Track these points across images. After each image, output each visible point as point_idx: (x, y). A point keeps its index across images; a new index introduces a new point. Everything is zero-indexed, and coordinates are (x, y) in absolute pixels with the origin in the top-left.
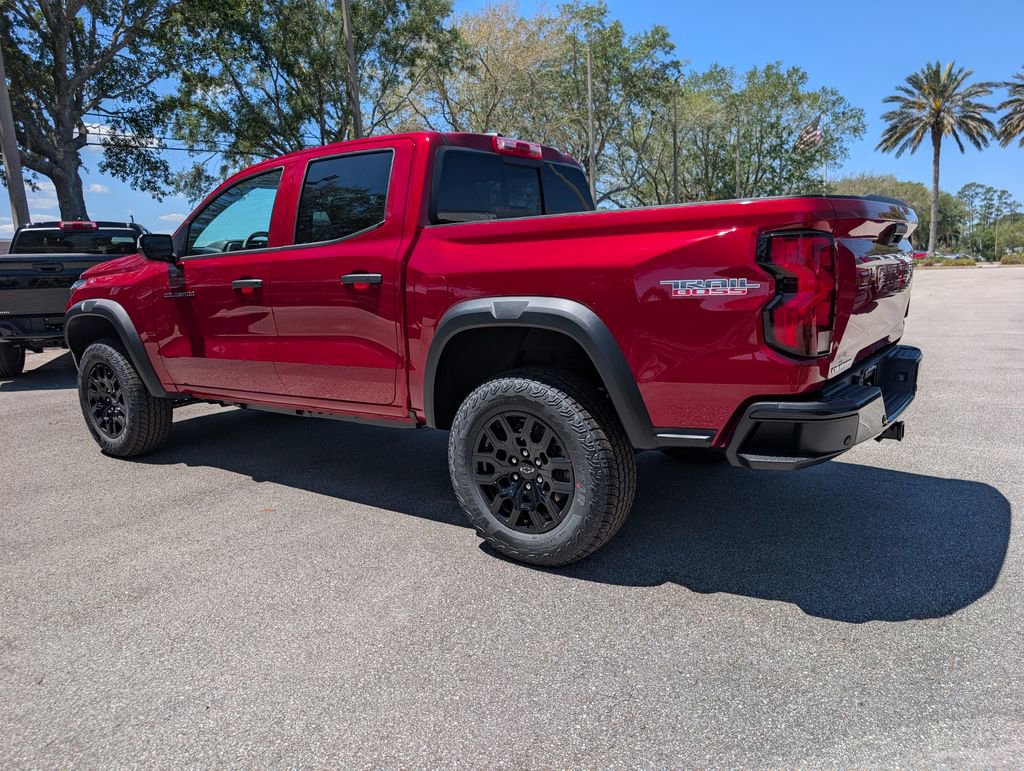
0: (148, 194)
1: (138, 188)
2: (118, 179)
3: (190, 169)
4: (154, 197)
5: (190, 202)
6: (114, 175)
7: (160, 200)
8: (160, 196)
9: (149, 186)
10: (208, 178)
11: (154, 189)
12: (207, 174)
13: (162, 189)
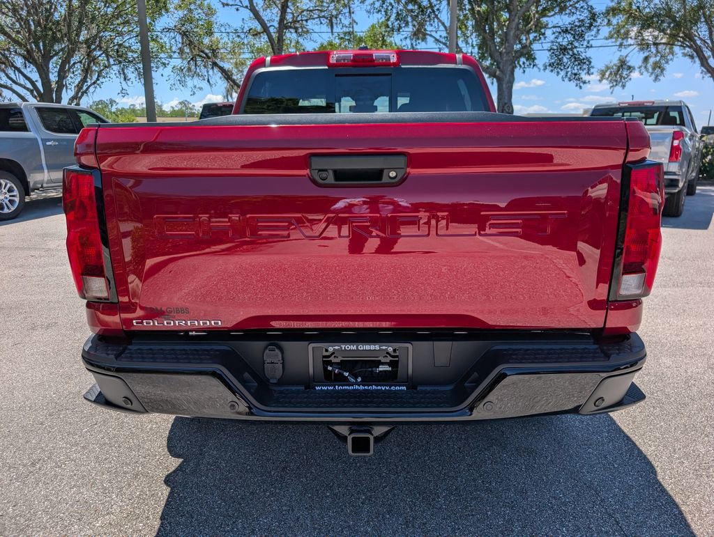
0: (573, 83)
1: (566, 80)
2: (554, 74)
3: (616, 61)
4: (577, 85)
5: (611, 87)
6: (552, 71)
7: (581, 87)
8: (581, 84)
9: (576, 77)
10: (629, 68)
11: (579, 79)
12: (629, 64)
13: (584, 79)
